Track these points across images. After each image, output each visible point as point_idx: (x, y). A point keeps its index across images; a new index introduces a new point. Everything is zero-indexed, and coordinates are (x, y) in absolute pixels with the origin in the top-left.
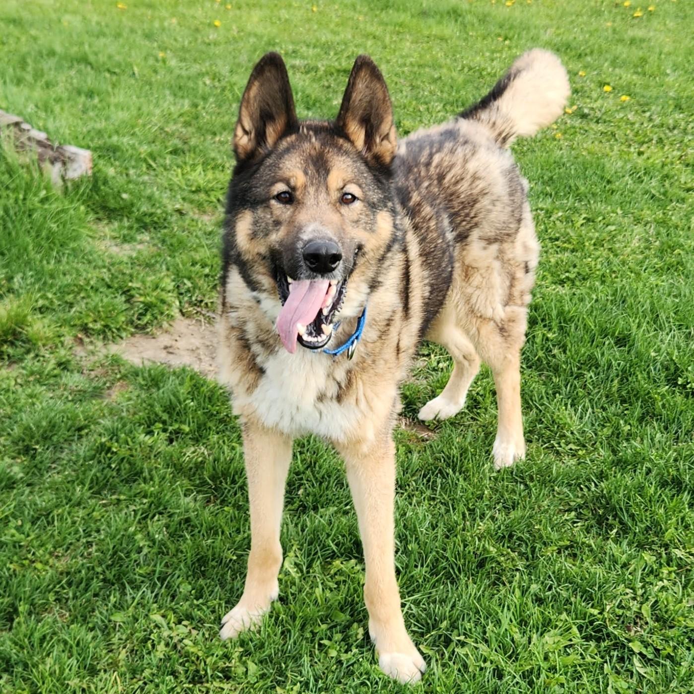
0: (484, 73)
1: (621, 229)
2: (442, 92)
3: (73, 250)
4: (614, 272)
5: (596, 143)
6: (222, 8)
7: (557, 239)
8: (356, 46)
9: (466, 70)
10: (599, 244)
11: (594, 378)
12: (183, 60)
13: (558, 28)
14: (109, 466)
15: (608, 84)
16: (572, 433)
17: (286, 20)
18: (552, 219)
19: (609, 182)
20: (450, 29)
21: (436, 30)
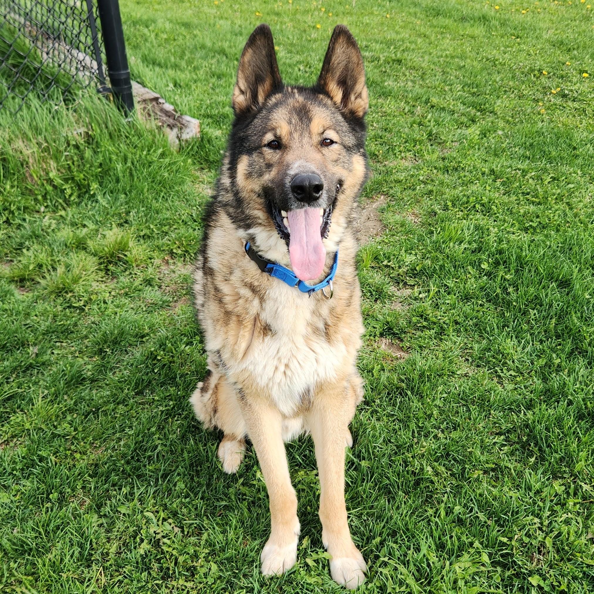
0: (497, 63)
1: (579, 187)
2: (464, 76)
3: (177, 192)
4: (568, 222)
5: (571, 117)
6: (326, 15)
7: (528, 194)
8: (410, 43)
9: (484, 60)
10: (559, 198)
11: (537, 315)
12: (290, 52)
13: (556, 30)
14: (153, 371)
15: (586, 72)
16: (513, 362)
17: (367, 24)
18: (526, 177)
19: (575, 148)
20: (479, 30)
21: (469, 31)
